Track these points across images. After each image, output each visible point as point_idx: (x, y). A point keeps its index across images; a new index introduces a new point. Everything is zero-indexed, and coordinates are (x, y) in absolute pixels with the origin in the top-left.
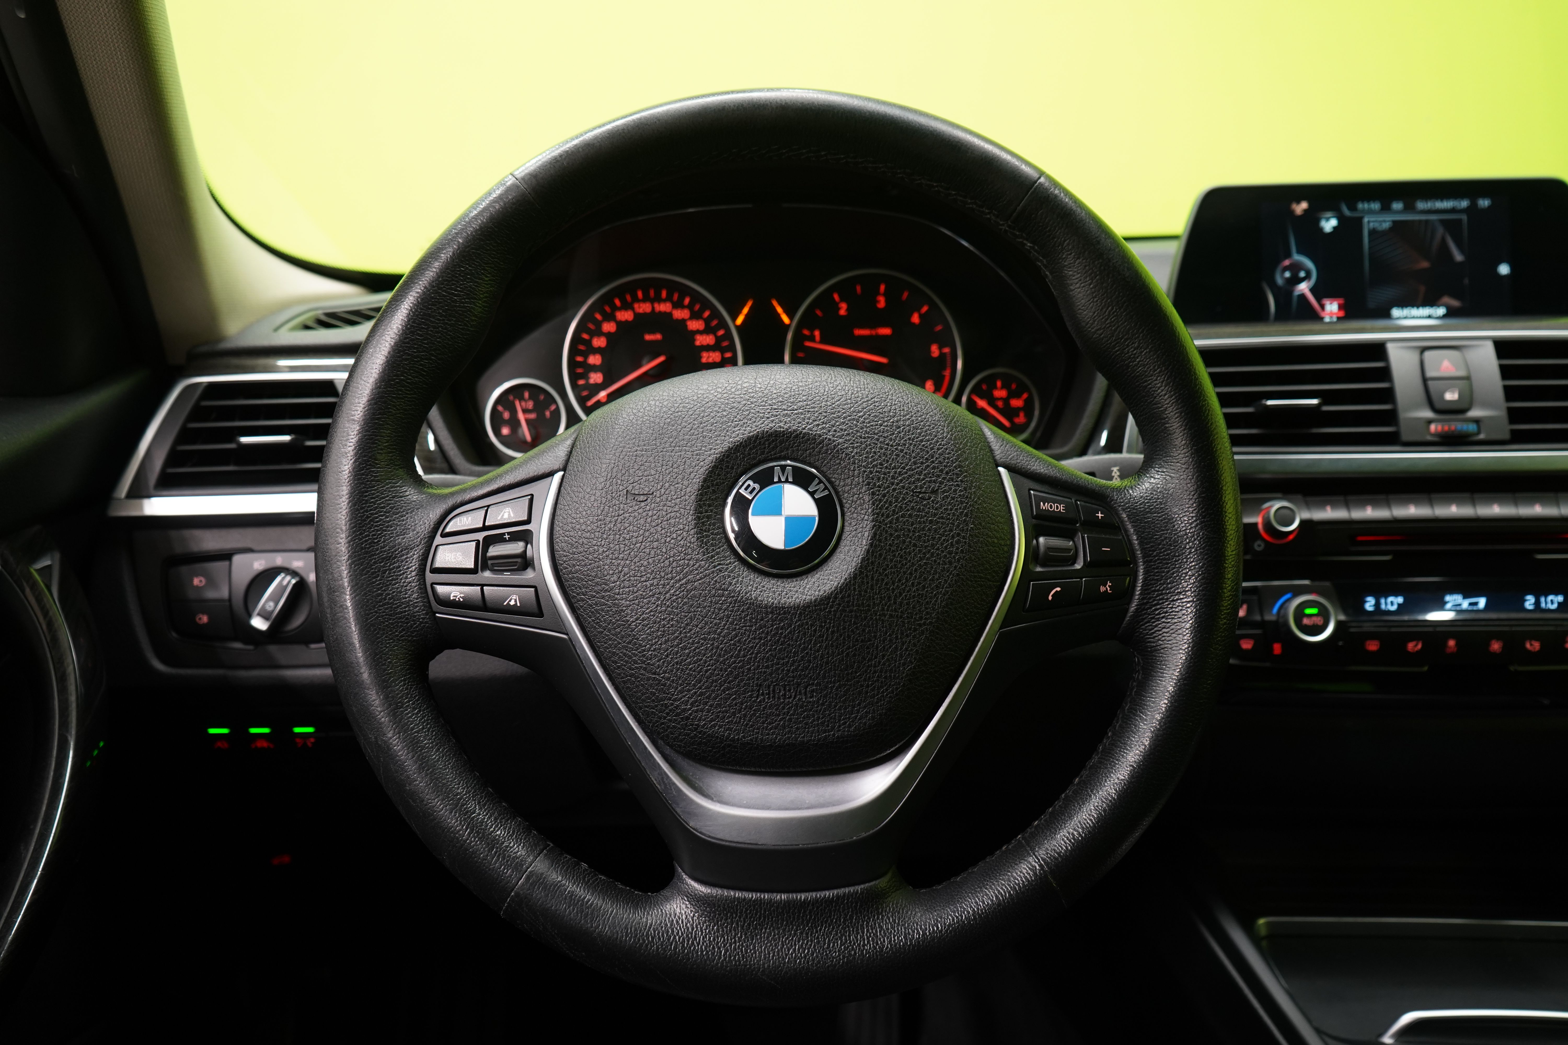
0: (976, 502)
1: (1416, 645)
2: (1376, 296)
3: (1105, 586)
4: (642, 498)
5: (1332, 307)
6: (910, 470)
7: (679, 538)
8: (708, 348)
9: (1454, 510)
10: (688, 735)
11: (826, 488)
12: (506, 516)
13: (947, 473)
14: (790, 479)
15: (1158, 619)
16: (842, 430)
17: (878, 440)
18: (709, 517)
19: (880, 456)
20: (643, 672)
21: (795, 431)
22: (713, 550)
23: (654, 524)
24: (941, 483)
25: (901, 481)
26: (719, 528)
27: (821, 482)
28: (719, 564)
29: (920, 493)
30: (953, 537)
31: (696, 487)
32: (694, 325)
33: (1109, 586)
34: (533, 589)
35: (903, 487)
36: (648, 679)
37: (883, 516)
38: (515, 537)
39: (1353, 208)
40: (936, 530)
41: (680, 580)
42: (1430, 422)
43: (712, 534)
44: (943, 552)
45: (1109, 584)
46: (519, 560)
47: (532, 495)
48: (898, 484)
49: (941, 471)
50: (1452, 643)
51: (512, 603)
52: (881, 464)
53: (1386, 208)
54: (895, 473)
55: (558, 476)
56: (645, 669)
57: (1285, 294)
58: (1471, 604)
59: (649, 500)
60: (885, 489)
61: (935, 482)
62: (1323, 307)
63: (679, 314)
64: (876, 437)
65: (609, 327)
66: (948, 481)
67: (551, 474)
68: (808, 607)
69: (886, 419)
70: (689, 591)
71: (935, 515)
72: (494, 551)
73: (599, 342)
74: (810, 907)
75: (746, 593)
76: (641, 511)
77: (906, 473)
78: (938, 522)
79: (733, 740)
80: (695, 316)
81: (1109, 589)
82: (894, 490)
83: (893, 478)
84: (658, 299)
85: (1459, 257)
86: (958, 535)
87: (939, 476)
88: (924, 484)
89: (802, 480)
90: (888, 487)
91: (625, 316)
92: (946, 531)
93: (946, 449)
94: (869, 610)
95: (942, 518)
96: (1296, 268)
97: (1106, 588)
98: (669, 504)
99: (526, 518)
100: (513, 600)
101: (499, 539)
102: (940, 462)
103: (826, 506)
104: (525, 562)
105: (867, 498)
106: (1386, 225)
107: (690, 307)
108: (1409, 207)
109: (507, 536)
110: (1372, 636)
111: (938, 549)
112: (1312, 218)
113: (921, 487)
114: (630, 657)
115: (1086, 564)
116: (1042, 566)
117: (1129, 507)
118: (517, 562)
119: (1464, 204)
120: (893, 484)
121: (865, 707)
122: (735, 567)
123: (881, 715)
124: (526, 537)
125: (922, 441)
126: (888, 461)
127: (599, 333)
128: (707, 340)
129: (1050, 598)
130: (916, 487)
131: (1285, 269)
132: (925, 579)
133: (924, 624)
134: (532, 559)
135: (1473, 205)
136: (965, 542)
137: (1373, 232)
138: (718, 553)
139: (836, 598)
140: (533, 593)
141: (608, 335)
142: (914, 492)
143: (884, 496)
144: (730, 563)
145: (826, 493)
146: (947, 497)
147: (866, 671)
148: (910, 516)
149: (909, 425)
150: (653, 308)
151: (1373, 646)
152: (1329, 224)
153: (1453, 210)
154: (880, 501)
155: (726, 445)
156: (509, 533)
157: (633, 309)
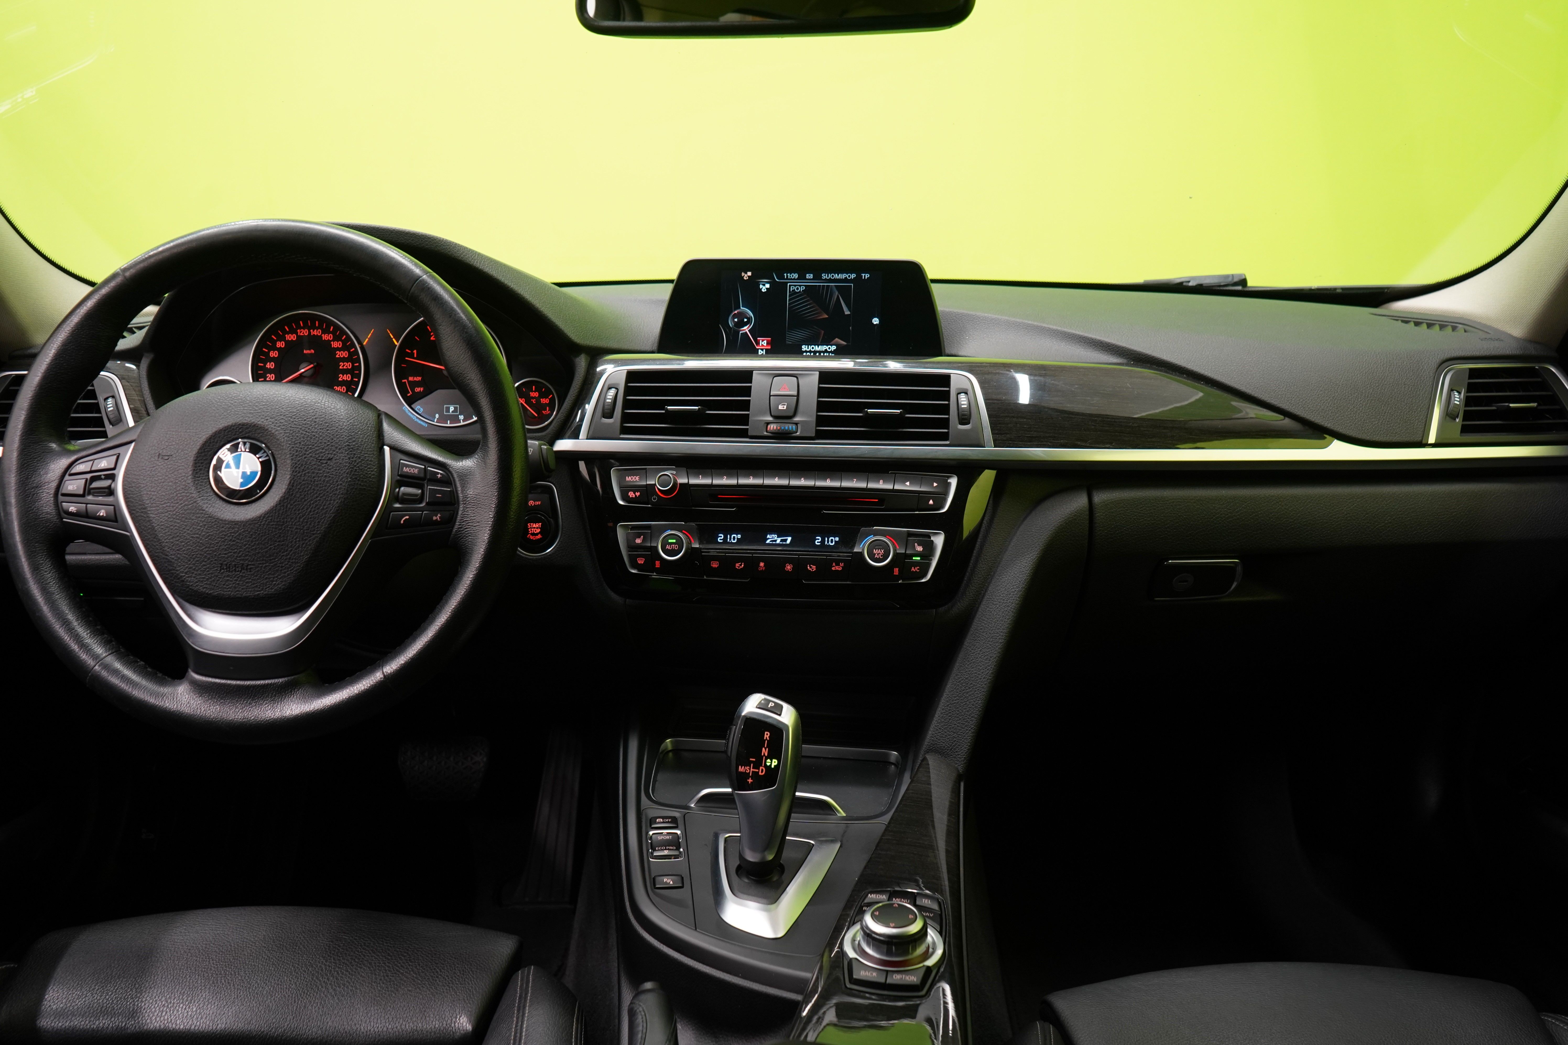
0: (355, 466)
1: (741, 565)
2: (792, 336)
3: (436, 516)
4: (167, 458)
5: (764, 343)
6: (316, 447)
7: (182, 481)
8: (344, 360)
9: (777, 481)
10: (184, 590)
11: (267, 456)
12: (103, 465)
13: (340, 449)
14: (247, 450)
15: (467, 537)
16: (280, 422)
17: (301, 429)
18: (201, 470)
19: (300, 439)
20: (161, 554)
21: (254, 422)
22: (200, 488)
23: (171, 472)
24: (335, 455)
25: (311, 452)
26: (206, 476)
27: (265, 452)
28: (203, 496)
29: (321, 460)
30: (338, 485)
31: (194, 453)
32: (336, 344)
33: (439, 517)
34: (113, 507)
35: (311, 456)
36: (164, 558)
37: (296, 472)
38: (108, 477)
39: (781, 277)
40: (328, 481)
41: (182, 504)
42: (768, 423)
43: (201, 479)
44: (330, 493)
45: (439, 515)
46: (106, 490)
47: (119, 454)
48: (308, 454)
49: (336, 448)
50: (762, 564)
51: (101, 514)
52: (300, 443)
53: (802, 277)
54: (308, 448)
55: (133, 444)
56: (162, 553)
57: (733, 334)
58: (782, 541)
59: (170, 459)
60: (300, 457)
61: (331, 454)
62: (758, 343)
63: (326, 337)
64: (300, 427)
65: (280, 344)
66: (340, 453)
67: (131, 442)
68: (248, 521)
69: (309, 417)
70: (185, 510)
71: (329, 472)
72: (95, 485)
73: (274, 354)
74: (252, 689)
75: (215, 512)
76: (165, 465)
77: (314, 448)
78: (330, 477)
79: (207, 594)
80: (336, 339)
81: (438, 518)
82: (305, 458)
83: (306, 451)
84: (314, 327)
85: (847, 312)
86: (341, 484)
87: (334, 451)
88: (325, 455)
89: (254, 450)
90: (302, 456)
91: (291, 337)
92: (333, 482)
93: (342, 435)
94: (283, 525)
95: (333, 474)
96: (741, 315)
97: (437, 517)
98: (179, 461)
99: (112, 466)
100: (102, 513)
101: (98, 478)
102: (337, 443)
103: (265, 465)
104: (110, 492)
105: (289, 462)
106: (802, 289)
107: (333, 333)
108: (817, 277)
109: (103, 477)
110: (715, 558)
111: (327, 492)
112: (753, 283)
113: (322, 457)
114: (155, 546)
115: (427, 504)
116: (400, 504)
117: (458, 472)
118: (105, 491)
119: (853, 276)
120: (305, 454)
121: (280, 578)
122: (212, 498)
123: (289, 583)
124: (113, 477)
125: (328, 430)
126: (304, 441)
127: (274, 348)
128: (344, 354)
129: (402, 522)
130: (319, 456)
131: (735, 316)
132: (318, 509)
133: (316, 534)
134: (114, 490)
135: (859, 277)
136: (345, 489)
137: (793, 293)
138: (203, 490)
139: (264, 517)
140: (113, 510)
141: (279, 350)
142: (317, 459)
143: (299, 461)
144: (209, 496)
145: (267, 458)
146: (337, 463)
147: (281, 558)
148: (313, 473)
149: (322, 421)
150: (310, 333)
151: (715, 565)
152: (765, 287)
153: (845, 280)
154: (296, 463)
155: (214, 430)
156: (104, 475)
157: (297, 334)
